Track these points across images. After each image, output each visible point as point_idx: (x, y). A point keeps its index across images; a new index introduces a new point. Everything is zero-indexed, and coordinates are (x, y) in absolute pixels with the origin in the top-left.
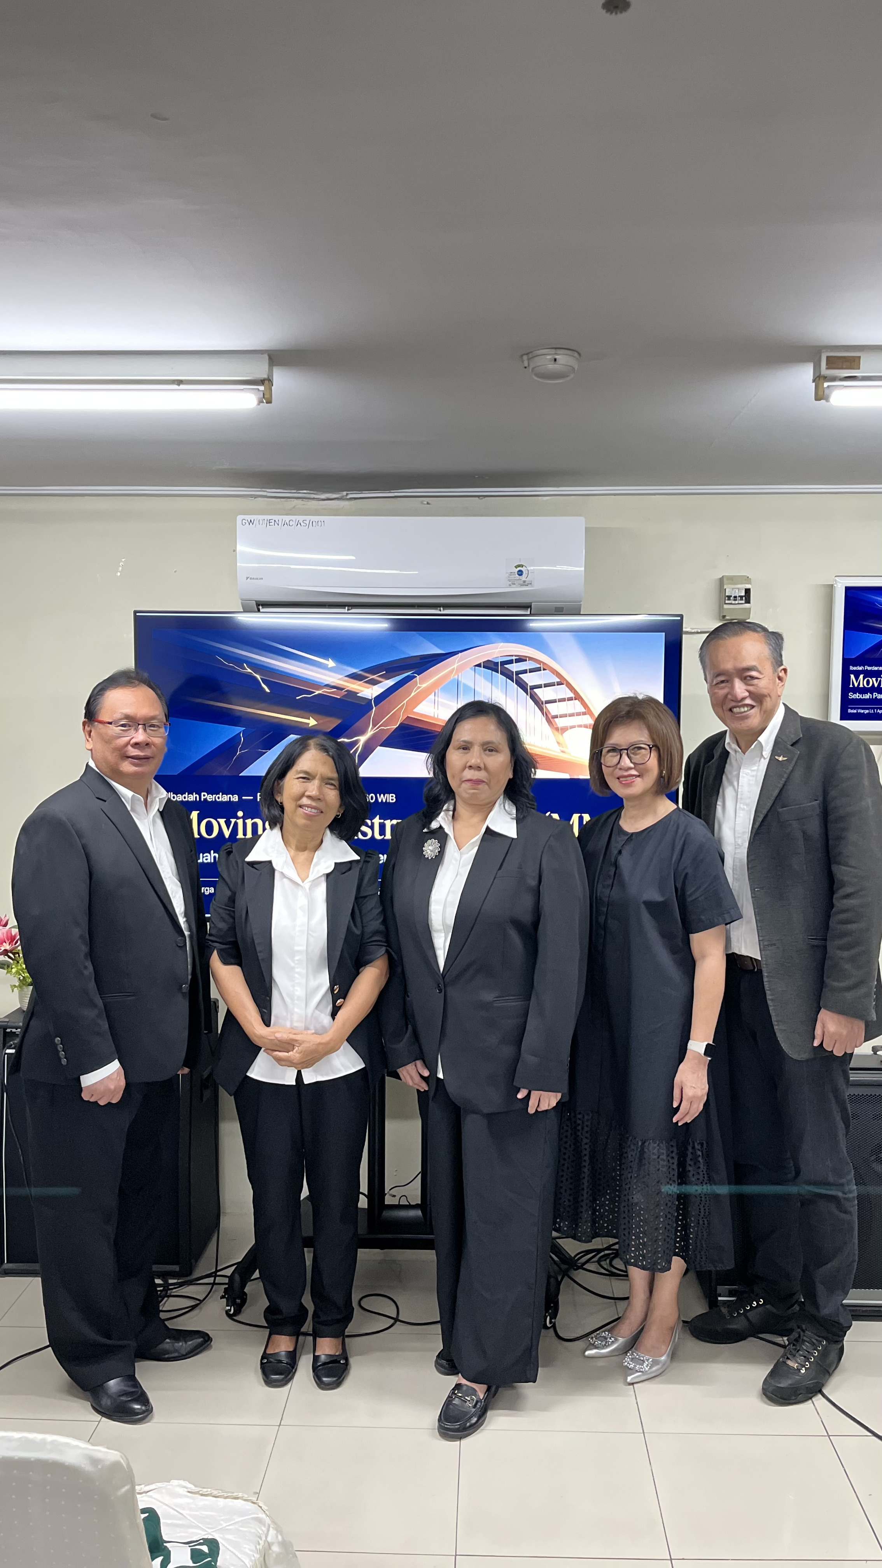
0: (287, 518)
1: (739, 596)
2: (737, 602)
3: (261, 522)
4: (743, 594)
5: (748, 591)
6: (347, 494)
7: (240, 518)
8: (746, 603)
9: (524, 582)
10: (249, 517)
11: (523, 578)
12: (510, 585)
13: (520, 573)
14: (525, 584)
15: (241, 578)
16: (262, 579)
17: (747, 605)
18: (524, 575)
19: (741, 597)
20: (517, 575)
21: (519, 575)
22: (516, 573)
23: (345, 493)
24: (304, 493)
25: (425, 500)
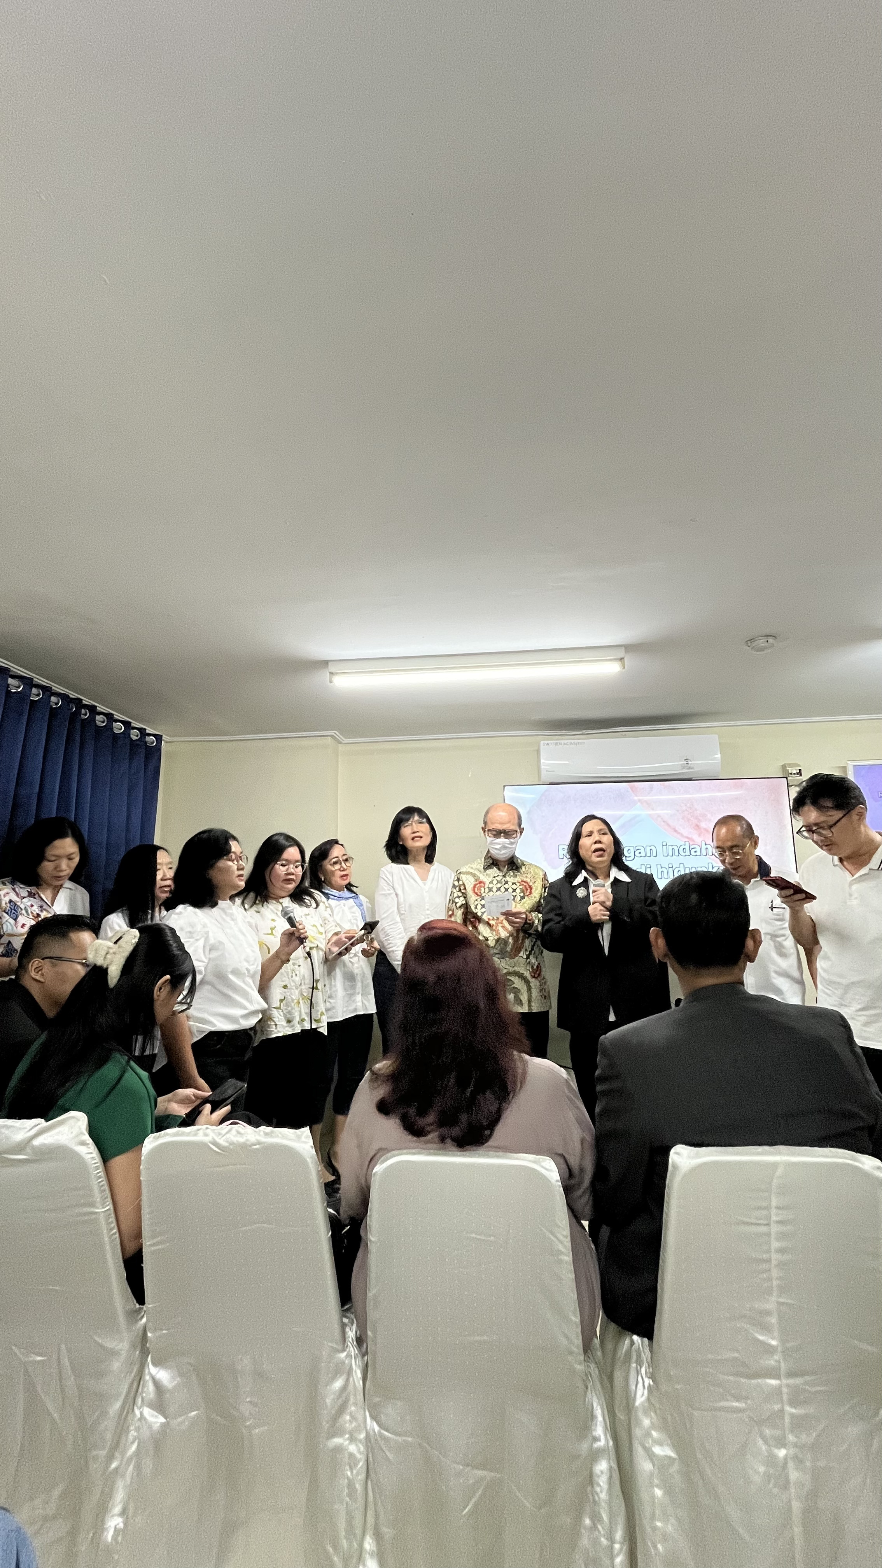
0: (566, 742)
2: (795, 776)
3: (553, 743)
5: (800, 770)
7: (541, 743)
10: (546, 742)
11: (689, 765)
12: (683, 769)
14: (690, 768)
15: (543, 771)
16: (554, 771)
19: (798, 773)
20: (686, 764)
24: (564, 732)
25: (624, 733)
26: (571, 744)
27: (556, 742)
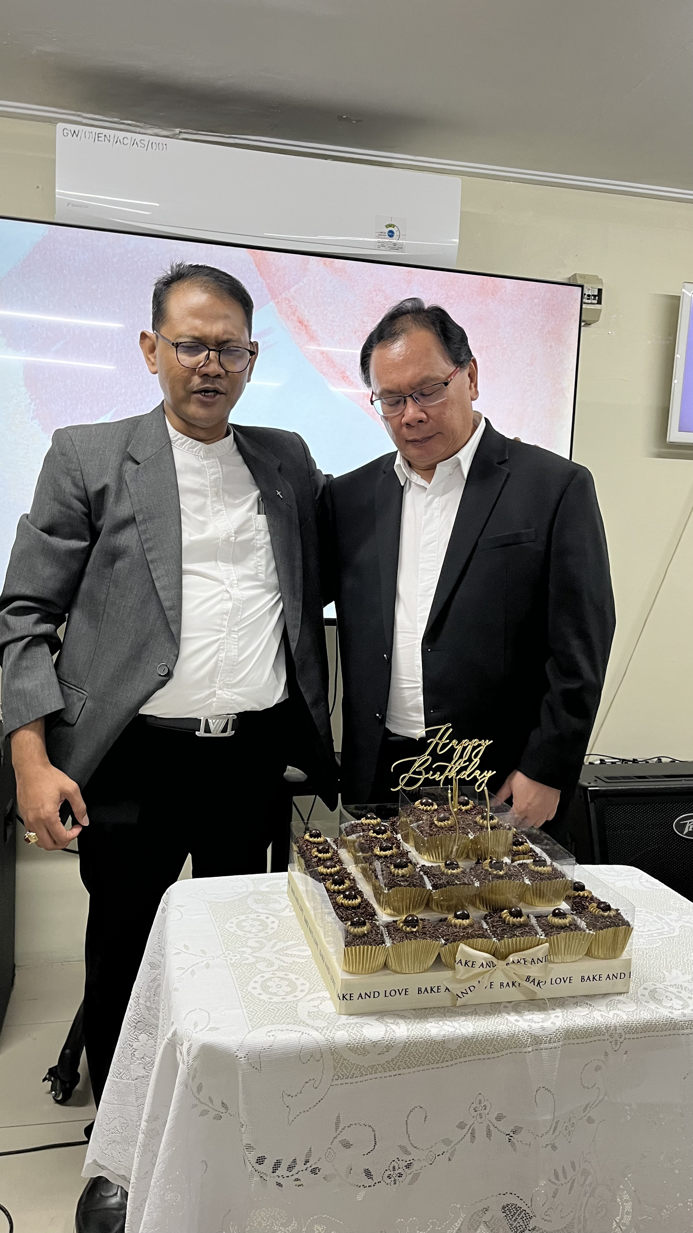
1: (593, 295)
2: (590, 301)
3: (87, 135)
4: (596, 293)
5: (600, 291)
6: (178, 132)
7: (61, 126)
8: (597, 304)
9: (395, 244)
10: (71, 127)
11: (394, 240)
12: (379, 247)
13: (391, 234)
14: (395, 247)
17: (598, 306)
18: (395, 237)
19: (595, 296)
20: (387, 236)
21: (389, 236)
22: (387, 234)
23: (175, 130)
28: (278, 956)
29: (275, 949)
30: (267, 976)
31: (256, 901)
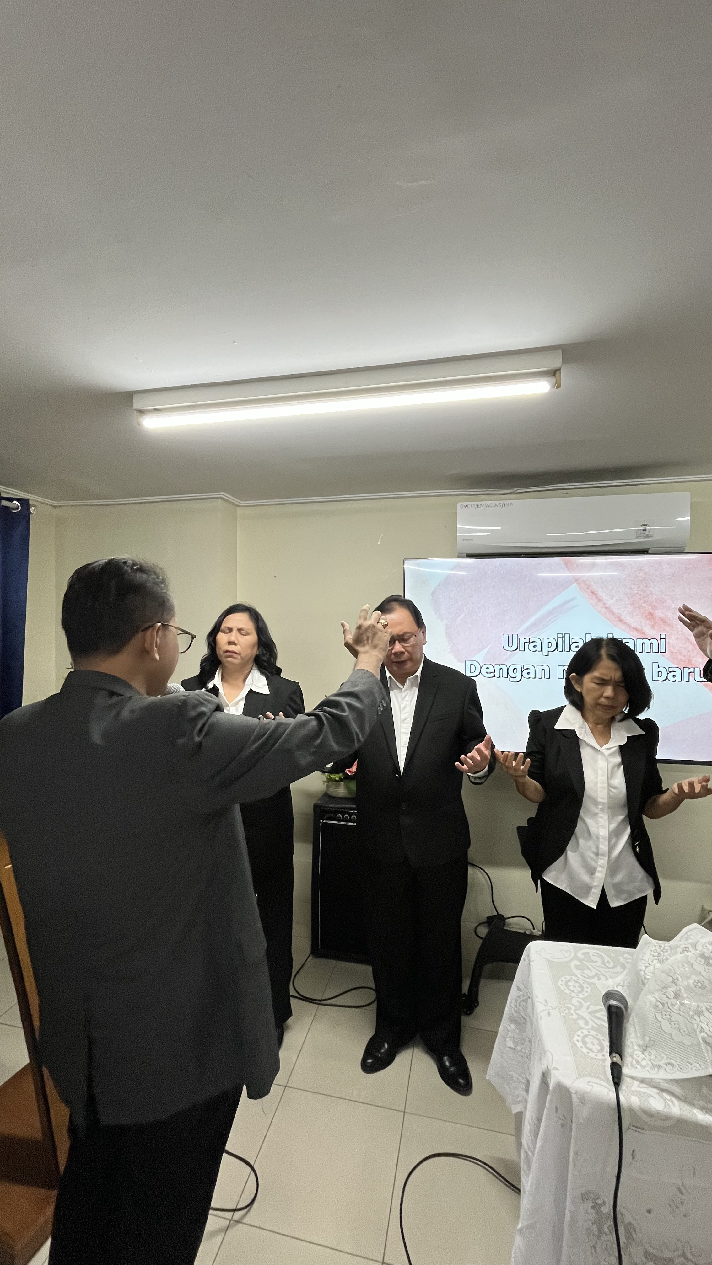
0: (489, 503)
3: (472, 506)
6: (517, 490)
7: (459, 504)
10: (465, 504)
11: (647, 533)
12: (637, 537)
13: (645, 530)
14: (648, 536)
15: (459, 541)
16: (472, 540)
18: (647, 531)
20: (642, 531)
23: (516, 489)
24: (490, 491)
25: (565, 491)
26: (496, 505)
27: (477, 503)
28: (591, 1018)
29: (590, 1010)
30: (586, 1032)
31: (577, 967)
